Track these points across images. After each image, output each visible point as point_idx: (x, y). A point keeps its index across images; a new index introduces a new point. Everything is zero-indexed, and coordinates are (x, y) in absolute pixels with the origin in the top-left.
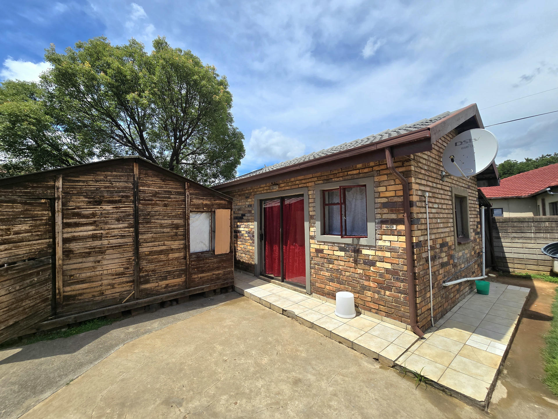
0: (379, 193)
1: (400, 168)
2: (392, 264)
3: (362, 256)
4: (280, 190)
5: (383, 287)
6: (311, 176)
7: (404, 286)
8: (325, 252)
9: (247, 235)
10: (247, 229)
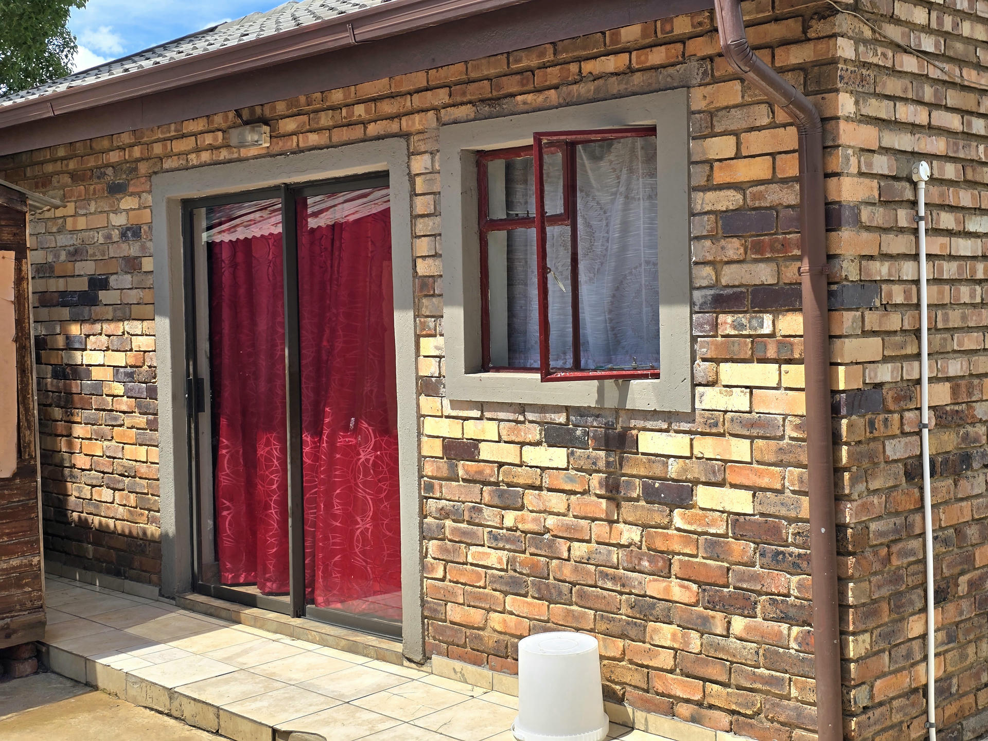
0: (707, 168)
1: (794, 49)
2: (755, 490)
3: (637, 464)
4: (276, 149)
5: (722, 599)
6: (419, 79)
7: (800, 586)
8: (486, 452)
9: (119, 389)
10: (120, 359)
